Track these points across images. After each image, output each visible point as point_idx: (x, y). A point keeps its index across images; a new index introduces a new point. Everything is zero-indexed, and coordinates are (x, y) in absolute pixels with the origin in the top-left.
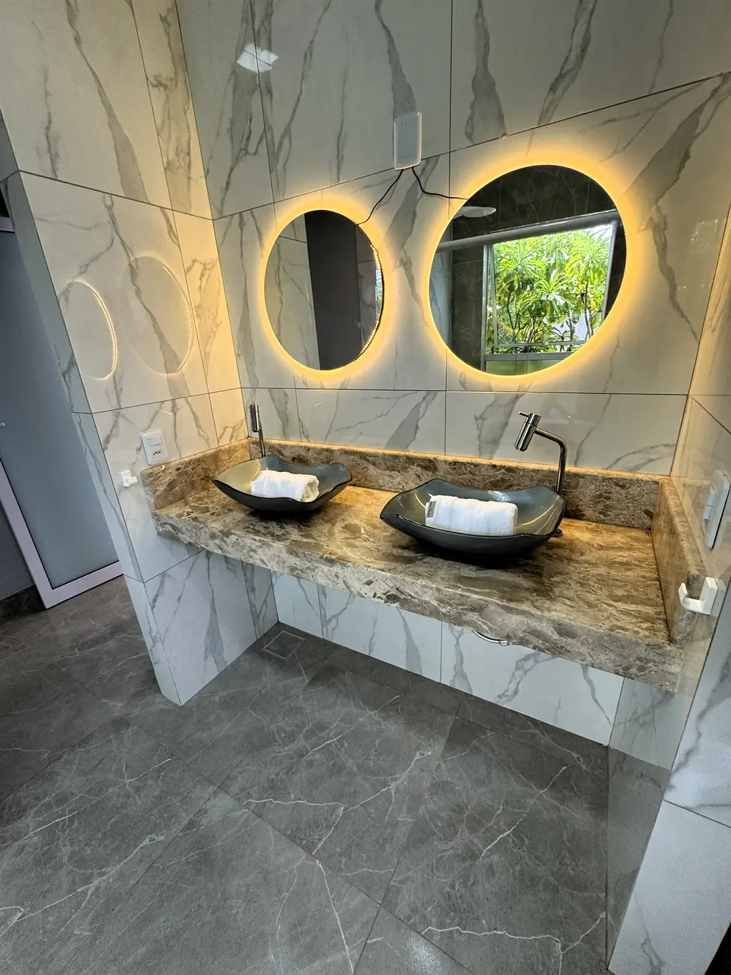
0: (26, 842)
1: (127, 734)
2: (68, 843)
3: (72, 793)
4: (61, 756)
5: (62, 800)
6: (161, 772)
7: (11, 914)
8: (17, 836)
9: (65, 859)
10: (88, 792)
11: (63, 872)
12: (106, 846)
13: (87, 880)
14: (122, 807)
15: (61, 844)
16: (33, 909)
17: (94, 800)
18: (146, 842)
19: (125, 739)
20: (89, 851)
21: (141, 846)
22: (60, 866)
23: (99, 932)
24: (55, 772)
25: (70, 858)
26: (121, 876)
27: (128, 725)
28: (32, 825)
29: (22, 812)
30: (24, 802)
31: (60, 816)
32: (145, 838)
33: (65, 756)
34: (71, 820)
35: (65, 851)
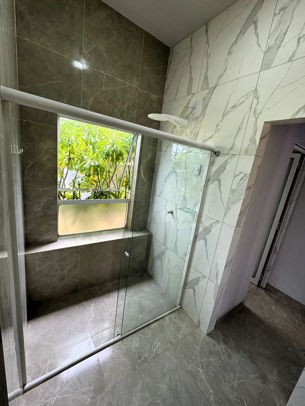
0: (216, 346)
1: (259, 382)
2: (215, 360)
3: (231, 359)
4: (246, 353)
5: (229, 356)
6: (240, 400)
7: (198, 346)
8: (218, 343)
9: (209, 359)
10: (232, 365)
11: (206, 359)
12: (212, 373)
13: (202, 368)
14: (225, 381)
15: (214, 357)
16: (198, 352)
17: (229, 368)
18: (211, 391)
19: (256, 381)
20: (211, 367)
21: (210, 388)
22: (208, 358)
23: (188, 372)
24: (239, 352)
25: (210, 361)
26: (202, 380)
27: (264, 383)
28: (221, 347)
29: (225, 343)
30: (229, 343)
31: (223, 356)
32: (212, 391)
33: (246, 355)
34: (222, 360)
35: (212, 359)
